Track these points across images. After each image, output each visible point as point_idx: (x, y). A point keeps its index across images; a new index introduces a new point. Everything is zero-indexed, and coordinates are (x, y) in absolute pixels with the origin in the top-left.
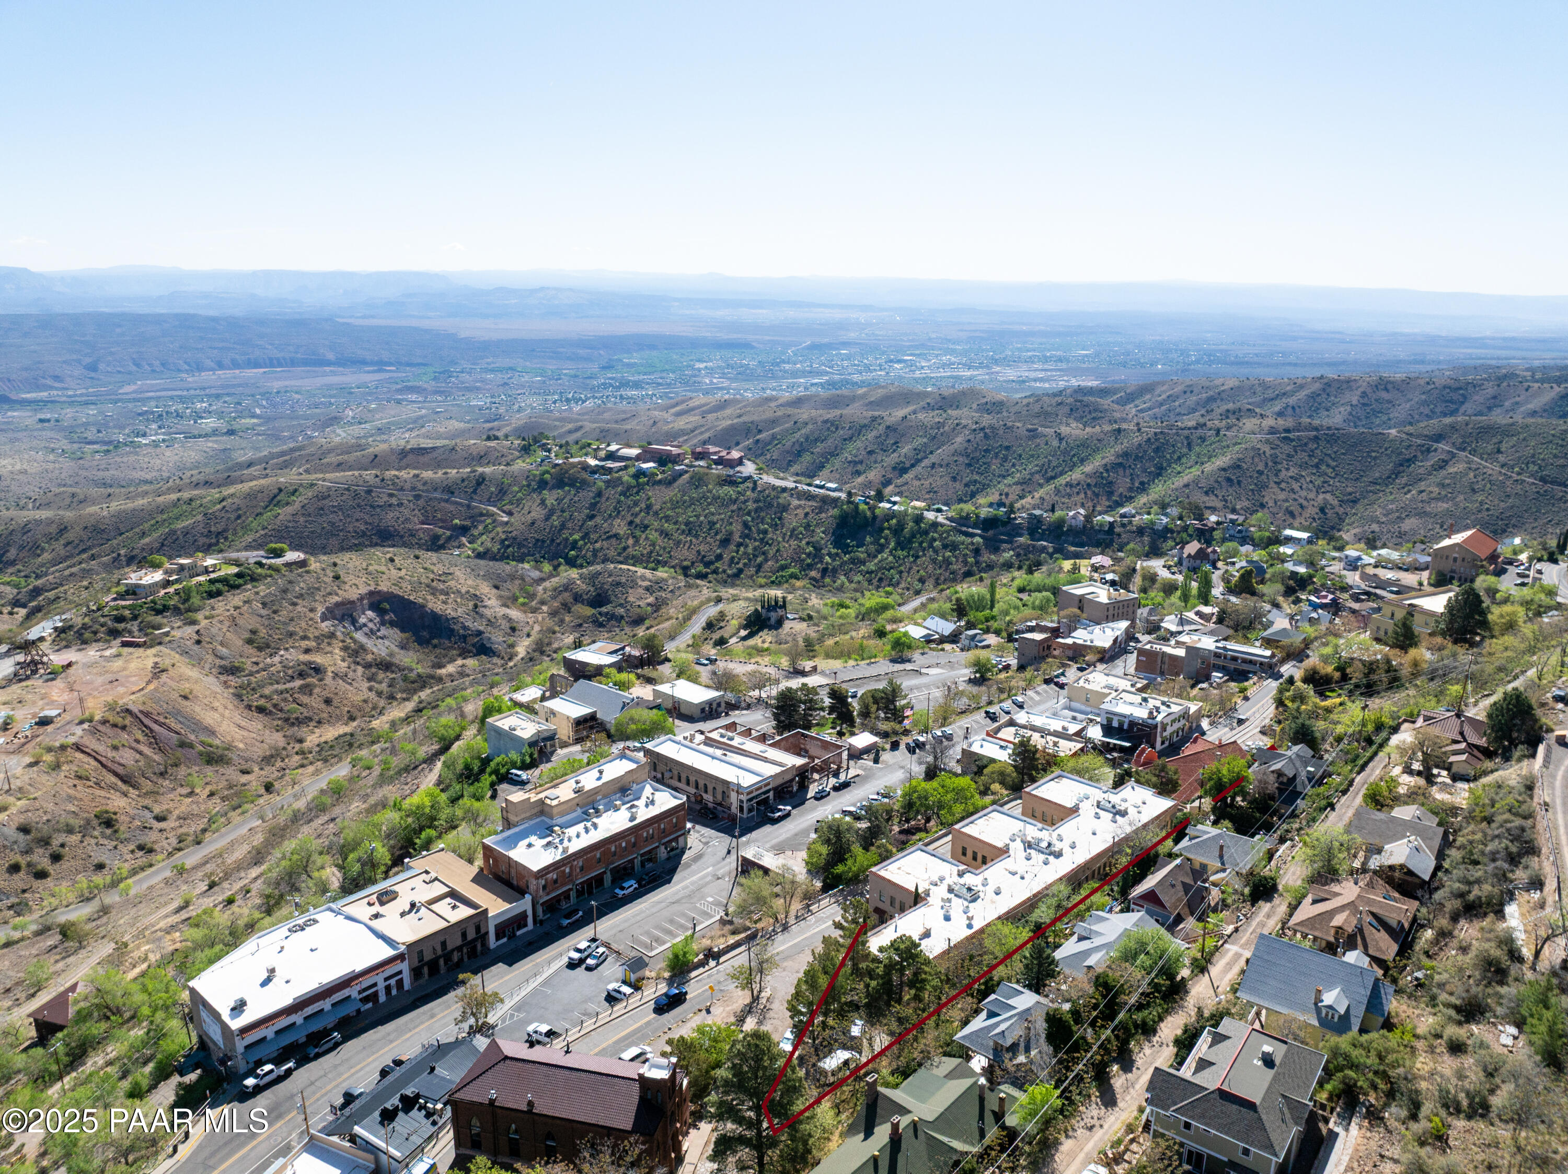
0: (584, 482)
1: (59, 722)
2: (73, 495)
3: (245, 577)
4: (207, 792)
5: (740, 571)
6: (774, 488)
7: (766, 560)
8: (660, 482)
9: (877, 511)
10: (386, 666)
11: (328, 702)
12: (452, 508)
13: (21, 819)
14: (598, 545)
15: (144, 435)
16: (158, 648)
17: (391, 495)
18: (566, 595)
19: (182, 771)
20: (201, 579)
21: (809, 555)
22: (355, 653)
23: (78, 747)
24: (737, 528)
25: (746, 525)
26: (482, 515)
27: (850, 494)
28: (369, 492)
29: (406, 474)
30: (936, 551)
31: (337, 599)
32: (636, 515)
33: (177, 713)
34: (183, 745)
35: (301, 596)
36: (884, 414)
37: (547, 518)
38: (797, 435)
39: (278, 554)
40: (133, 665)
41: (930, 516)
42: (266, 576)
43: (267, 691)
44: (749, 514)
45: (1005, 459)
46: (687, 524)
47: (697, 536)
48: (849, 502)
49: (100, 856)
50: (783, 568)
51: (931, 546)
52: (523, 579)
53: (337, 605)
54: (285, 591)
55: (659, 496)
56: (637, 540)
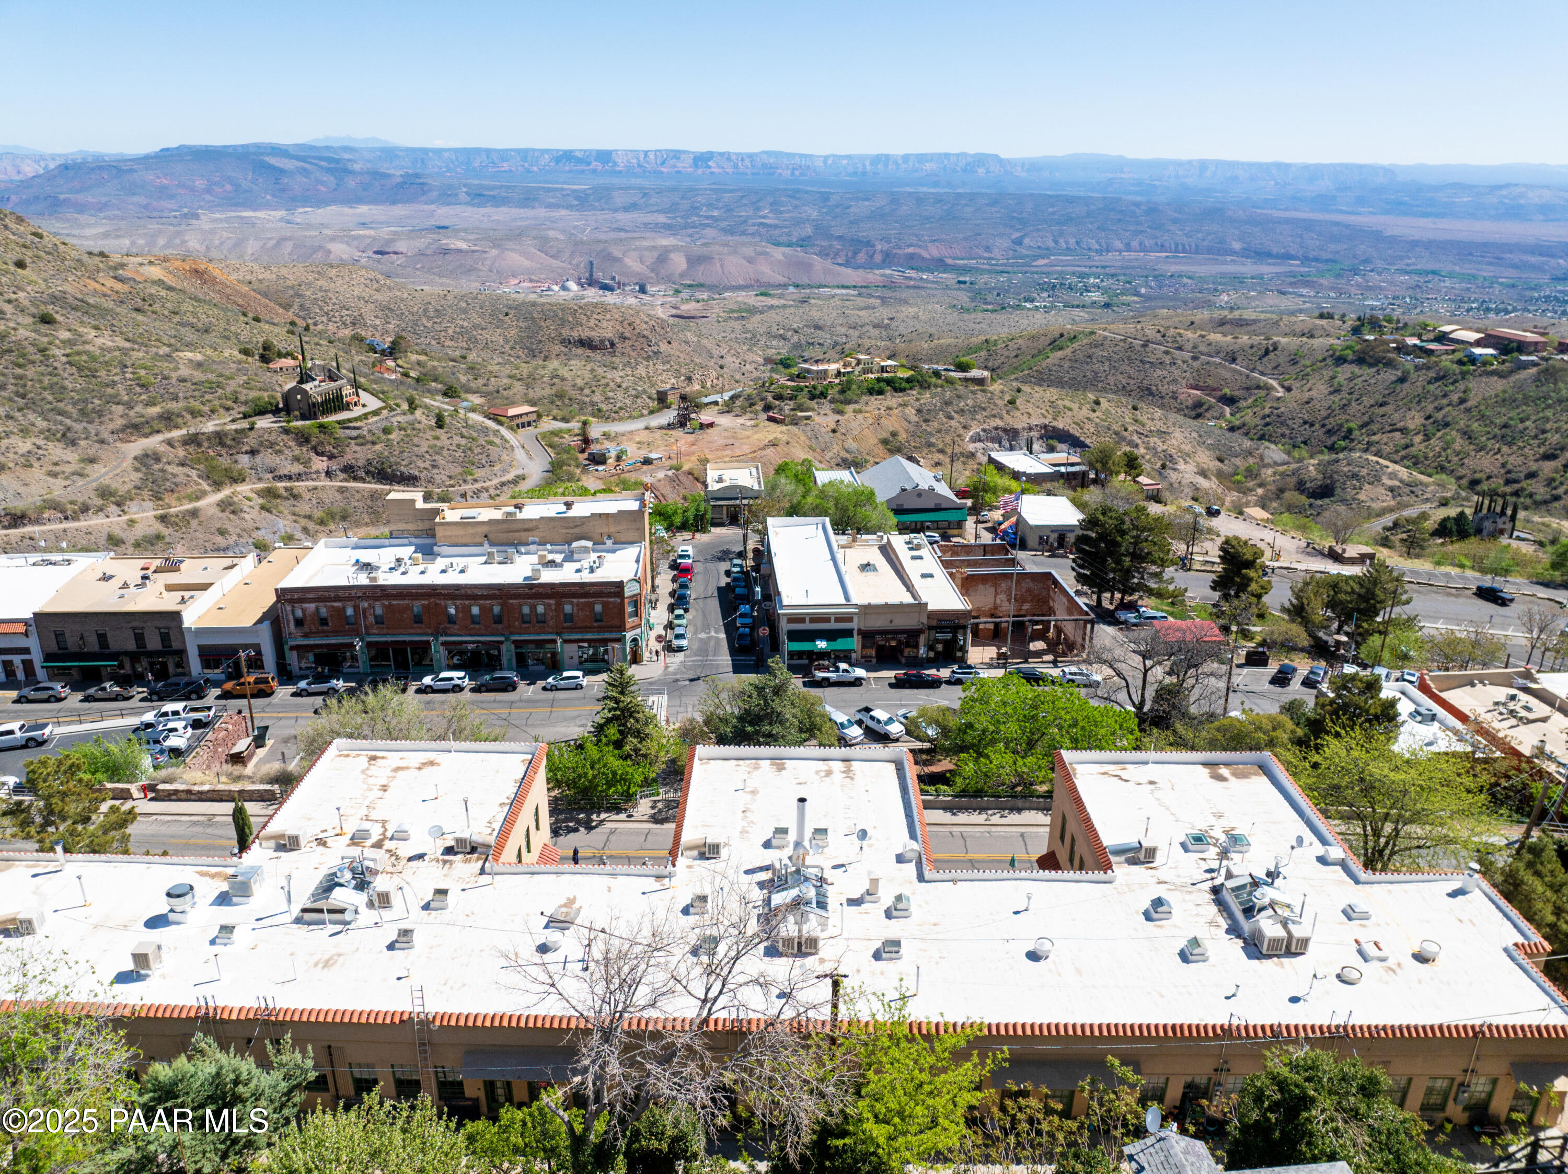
0: (1390, 363)
1: (657, 465)
3: (915, 383)
8: (1492, 372)
12: (1228, 375)
15: (1032, 301)
16: (794, 429)
17: (1167, 353)
18: (1291, 480)
20: (871, 376)
26: (1258, 387)
28: (1145, 346)
31: (1000, 423)
32: (1441, 409)
35: (962, 411)
40: (756, 436)
42: (936, 386)
46: (1505, 427)
52: (1260, 459)
54: (948, 403)
55: (1481, 390)
56: (1427, 438)
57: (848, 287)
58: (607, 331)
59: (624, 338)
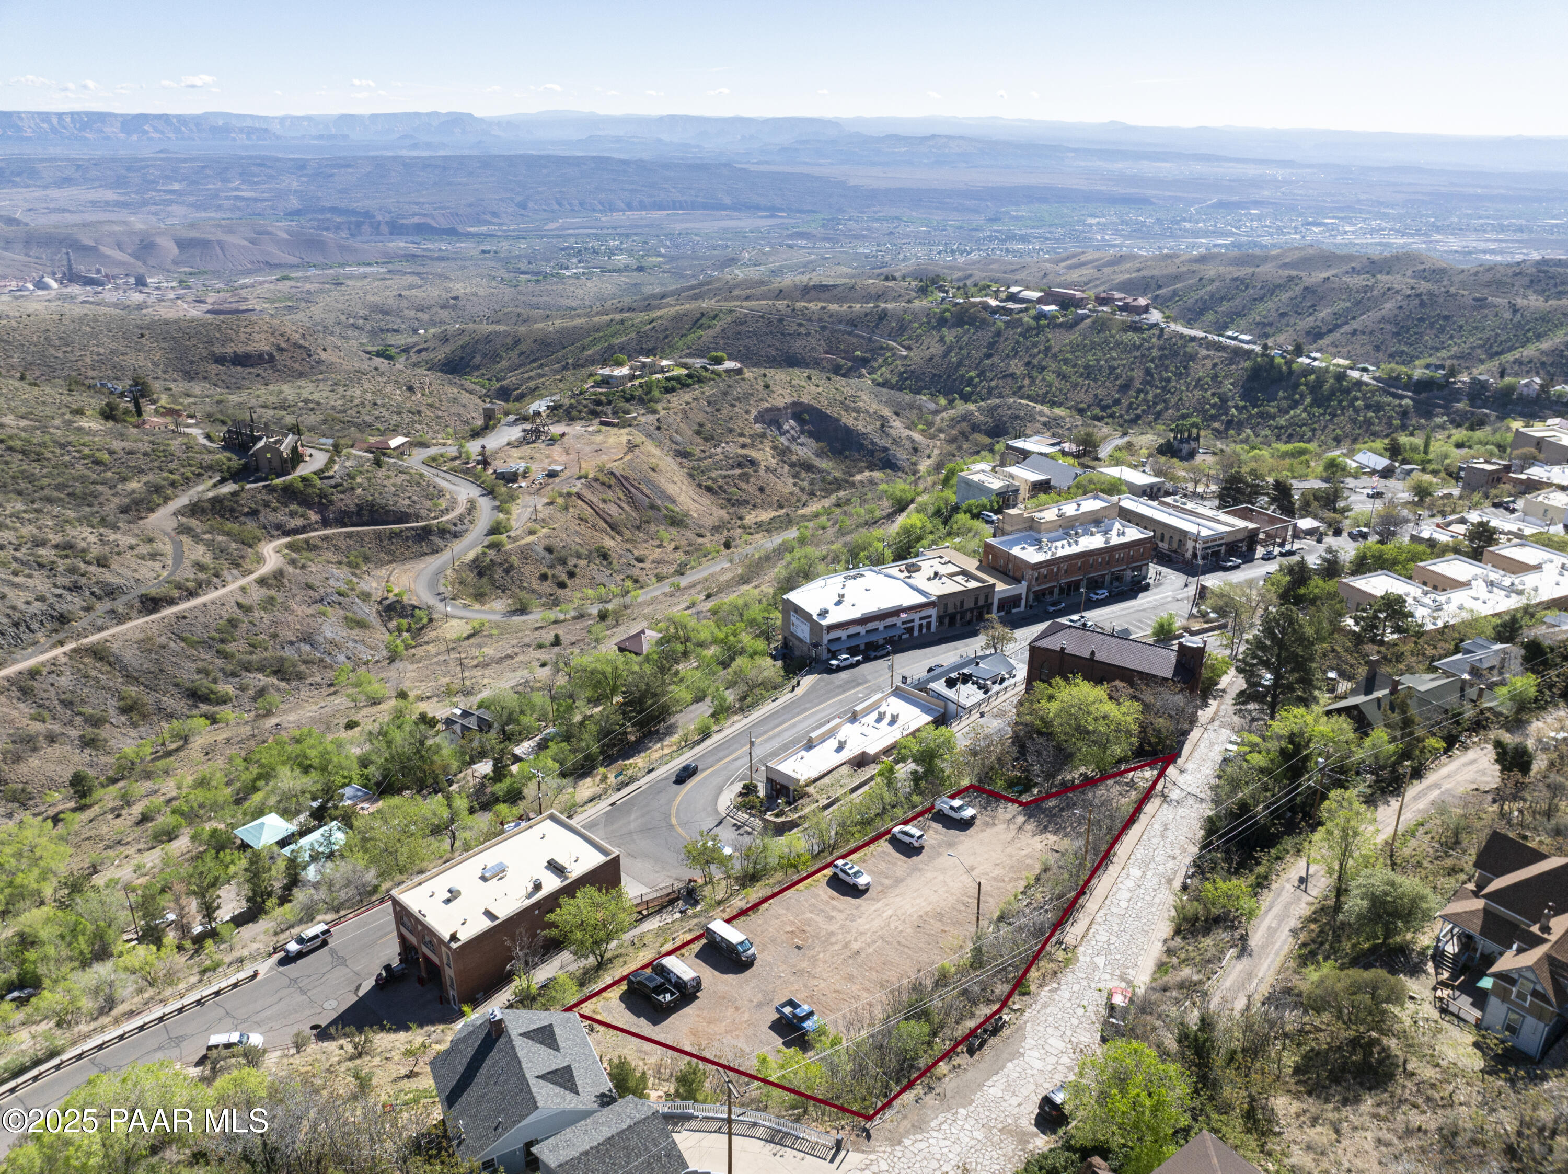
0: (984, 321)
1: (563, 476)
2: (519, 315)
3: (693, 379)
4: (672, 545)
5: (1138, 417)
6: (1182, 336)
7: (1167, 409)
8: (1061, 325)
9: (1294, 366)
10: (808, 467)
11: (761, 490)
12: (854, 340)
13: (546, 542)
14: (993, 383)
15: (567, 268)
16: (629, 428)
17: (800, 325)
18: (964, 424)
19: (653, 528)
20: (659, 376)
21: (1213, 406)
22: (782, 453)
23: (579, 496)
24: (1138, 374)
25: (1148, 372)
26: (882, 348)
27: (1265, 347)
28: (781, 321)
29: (814, 306)
30: (1357, 411)
31: (766, 405)
32: (1034, 356)
33: (648, 481)
34: (653, 507)
35: (738, 400)
36: (1303, 274)
37: (946, 354)
38: (1201, 293)
39: (719, 361)
40: (611, 440)
41: (1355, 374)
42: (710, 380)
43: (714, 474)
44: (1152, 361)
45: (1442, 330)
46: (1087, 367)
47: (1095, 380)
48: (1263, 355)
49: (601, 578)
50: (1184, 417)
51: (1351, 404)
52: (920, 409)
53: (767, 410)
54: (725, 394)
55: (1060, 340)
56: (1033, 380)
57: (369, 264)
58: (262, 345)
59: (280, 350)
